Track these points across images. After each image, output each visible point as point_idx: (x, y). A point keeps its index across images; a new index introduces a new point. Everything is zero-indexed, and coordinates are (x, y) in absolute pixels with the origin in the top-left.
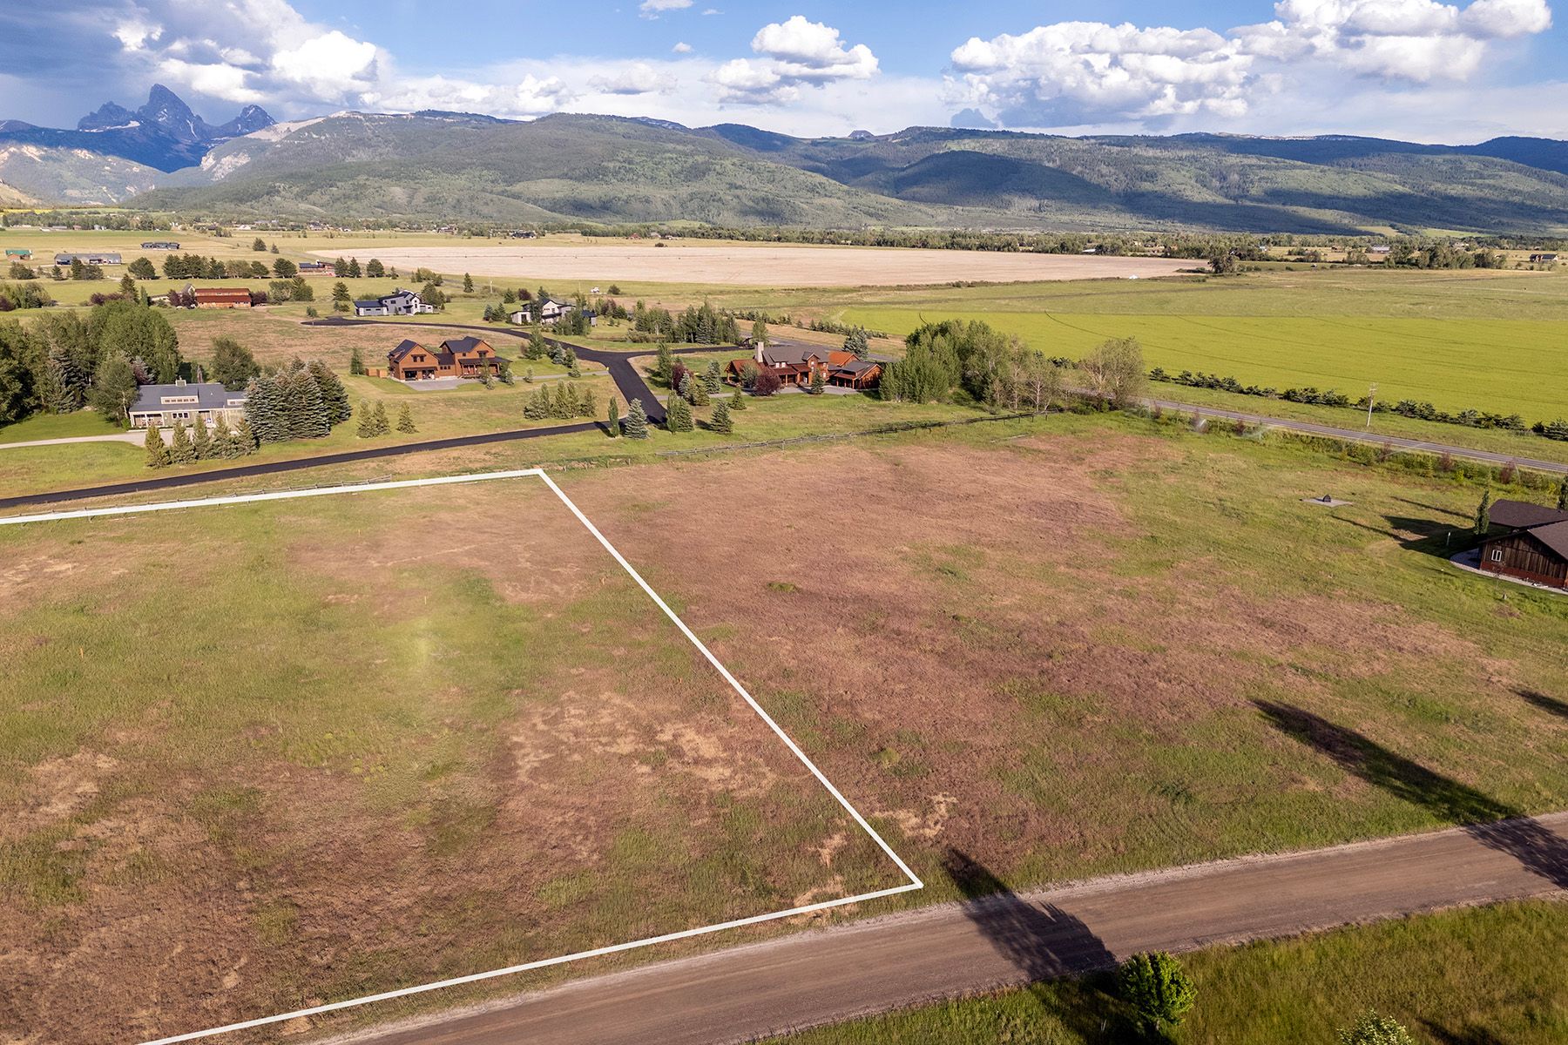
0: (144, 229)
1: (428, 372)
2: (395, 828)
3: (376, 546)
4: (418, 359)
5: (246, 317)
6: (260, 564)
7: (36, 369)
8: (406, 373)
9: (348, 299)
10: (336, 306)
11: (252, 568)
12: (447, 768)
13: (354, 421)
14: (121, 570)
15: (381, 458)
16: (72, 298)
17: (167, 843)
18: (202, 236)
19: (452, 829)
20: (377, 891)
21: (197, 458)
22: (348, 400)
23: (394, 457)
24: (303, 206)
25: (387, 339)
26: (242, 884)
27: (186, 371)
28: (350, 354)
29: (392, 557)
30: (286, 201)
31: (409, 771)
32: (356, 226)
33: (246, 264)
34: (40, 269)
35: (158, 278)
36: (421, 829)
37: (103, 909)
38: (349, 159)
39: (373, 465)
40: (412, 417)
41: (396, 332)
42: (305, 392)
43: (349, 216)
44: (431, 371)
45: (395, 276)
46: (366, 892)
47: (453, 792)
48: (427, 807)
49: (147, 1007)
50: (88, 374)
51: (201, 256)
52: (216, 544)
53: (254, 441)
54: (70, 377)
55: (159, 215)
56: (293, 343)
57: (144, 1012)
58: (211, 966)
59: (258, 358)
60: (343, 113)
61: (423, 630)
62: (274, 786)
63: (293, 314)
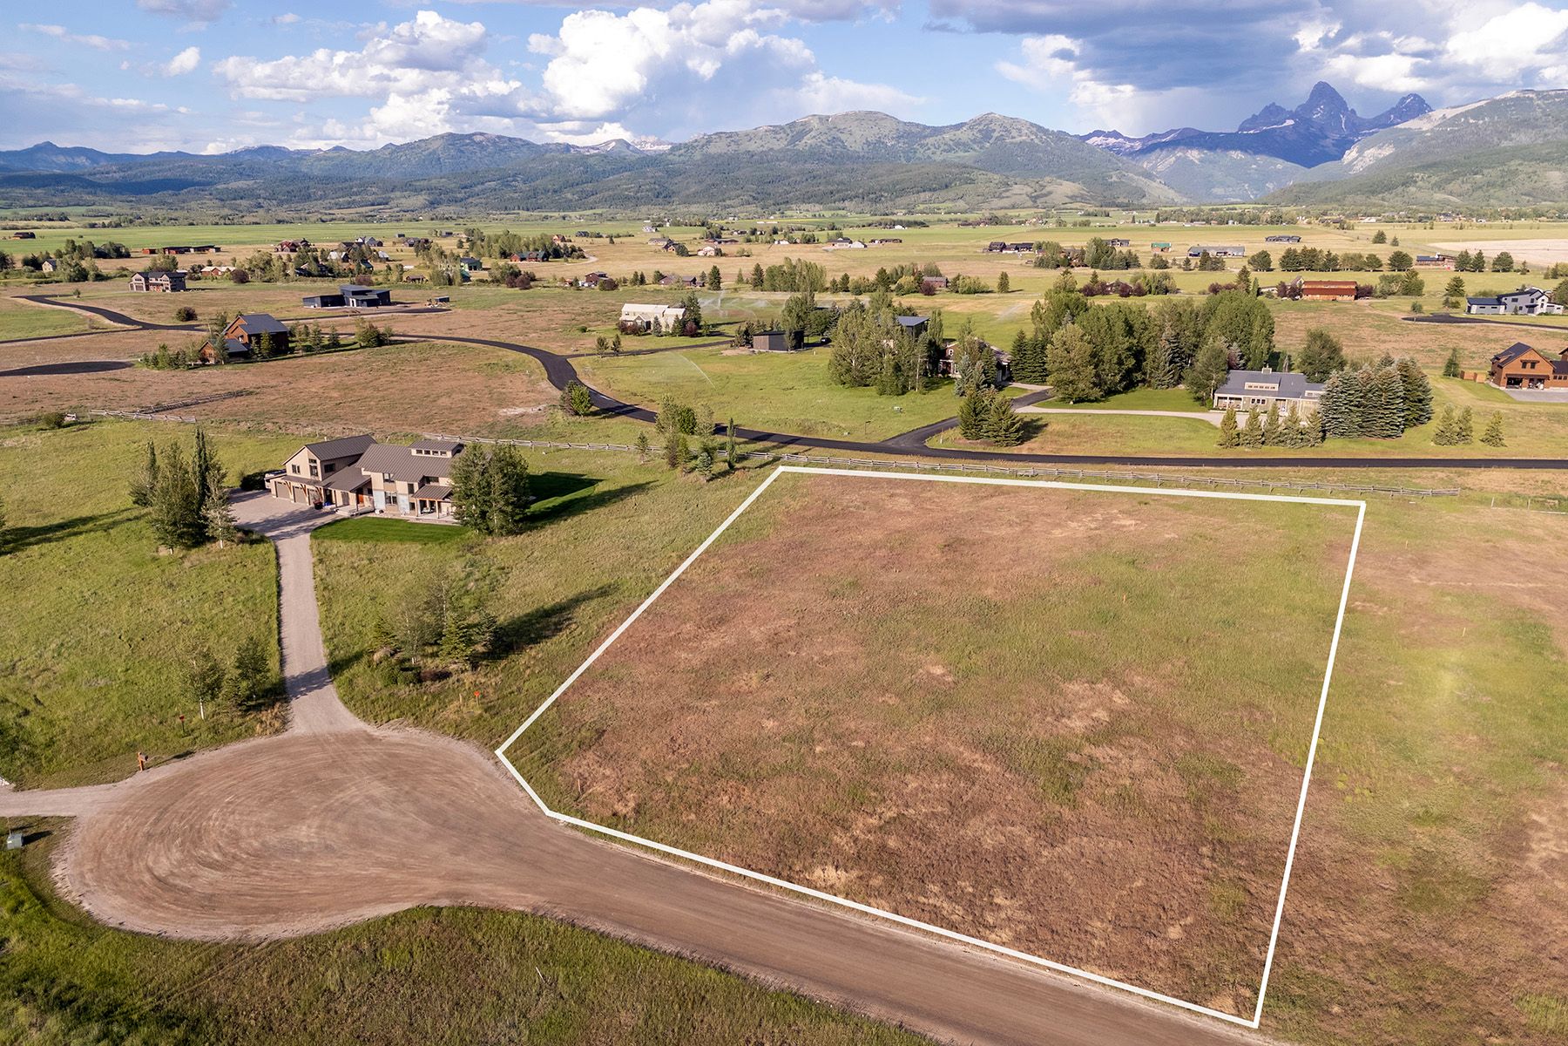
0: (1272, 222)
1: (1536, 380)
2: (1368, 858)
3: (1421, 561)
4: (1529, 365)
5: (1345, 311)
6: (1295, 554)
7: (1149, 348)
8: (1509, 379)
9: (1462, 295)
10: (1446, 302)
11: (1287, 558)
12: (1442, 819)
13: (1433, 426)
14: (1173, 535)
15: (1454, 469)
16: (1192, 287)
17: (1151, 787)
18: (1325, 229)
19: (1430, 886)
20: (1331, 914)
21: (1263, 443)
22: (1432, 403)
23: (1470, 470)
24: (1439, 196)
25: (1496, 341)
26: (1205, 850)
27: (1274, 360)
28: (1448, 354)
29: (1437, 578)
30: (1423, 192)
31: (1397, 807)
32: (1494, 216)
33: (1361, 256)
34: (1174, 260)
35: (1272, 270)
36: (1396, 872)
37: (1089, 821)
38: (1505, 144)
39: (1441, 475)
40: (1504, 430)
41: (1508, 334)
42: (1386, 391)
43: (1488, 206)
44: (1541, 379)
45: (1524, 271)
46: (1320, 910)
47: (1442, 847)
48: (1408, 852)
49: (1102, 921)
50: (1190, 356)
51: (1318, 249)
52: (1259, 527)
53: (1321, 434)
54: (1173, 358)
55: (1289, 210)
56: (1388, 338)
57: (1099, 924)
58: (1161, 911)
59: (1347, 352)
60: (1512, 94)
61: (1452, 663)
62: (1255, 771)
63: (1396, 309)
